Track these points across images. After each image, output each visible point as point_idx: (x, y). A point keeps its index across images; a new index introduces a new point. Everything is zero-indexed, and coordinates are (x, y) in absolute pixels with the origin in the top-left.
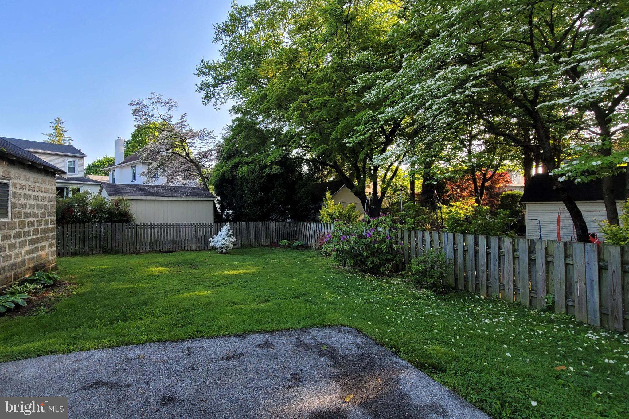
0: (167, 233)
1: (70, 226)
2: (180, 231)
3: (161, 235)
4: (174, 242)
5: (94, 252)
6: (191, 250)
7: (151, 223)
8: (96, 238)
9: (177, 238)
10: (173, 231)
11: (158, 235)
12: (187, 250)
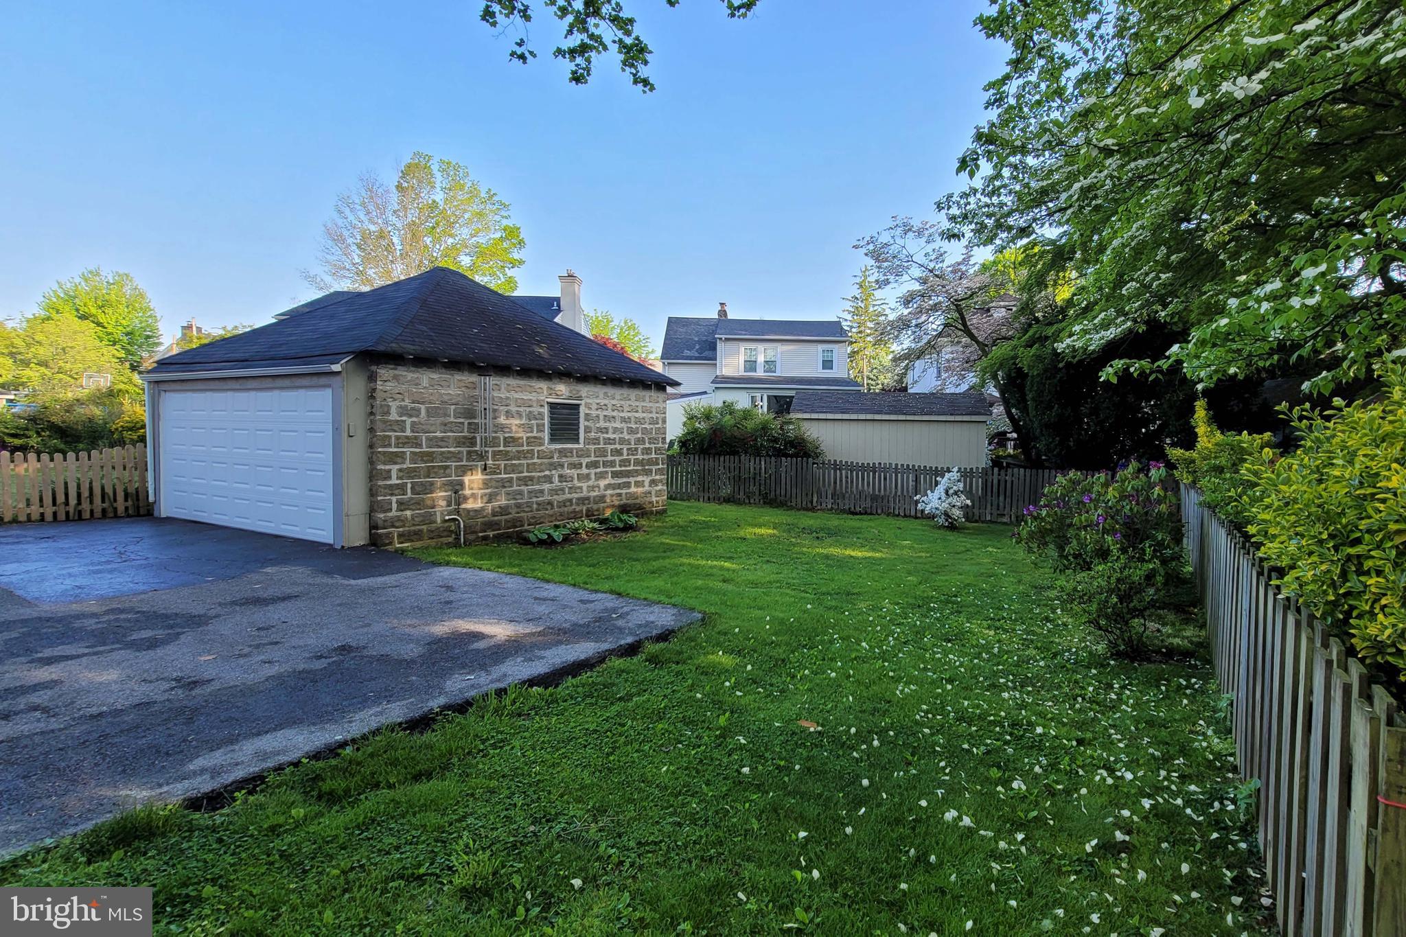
0: (863, 479)
1: (722, 459)
2: (885, 479)
3: (852, 482)
4: (874, 498)
5: (752, 501)
6: (905, 516)
7: (835, 461)
8: (754, 479)
9: (880, 491)
10: (874, 478)
11: (847, 482)
12: (898, 515)
